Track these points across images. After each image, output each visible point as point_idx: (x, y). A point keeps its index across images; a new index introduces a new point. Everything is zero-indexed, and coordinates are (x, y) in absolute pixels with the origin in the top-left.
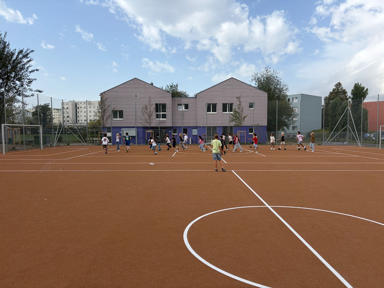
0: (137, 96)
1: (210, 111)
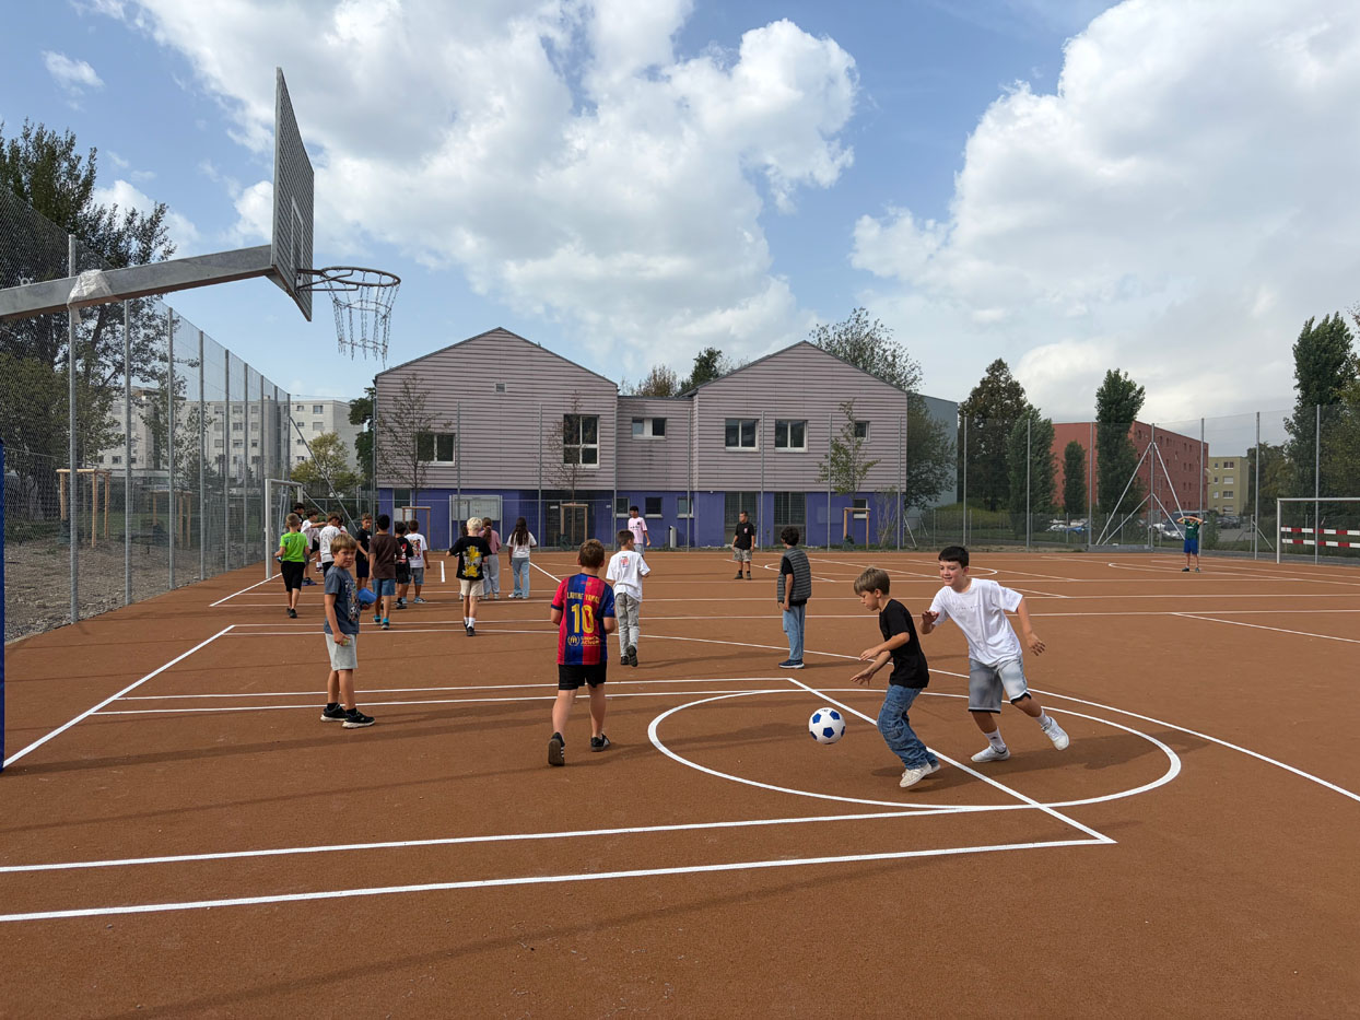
0: (503, 388)
1: (736, 444)
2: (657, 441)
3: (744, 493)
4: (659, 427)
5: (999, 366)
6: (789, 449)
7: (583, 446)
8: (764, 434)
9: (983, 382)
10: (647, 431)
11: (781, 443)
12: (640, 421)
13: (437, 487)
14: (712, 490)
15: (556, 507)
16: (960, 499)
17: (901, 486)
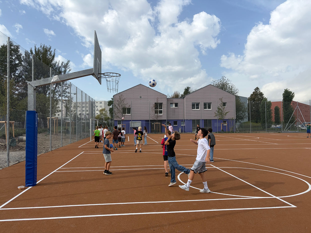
0: (141, 97)
1: (195, 108)
2: (176, 108)
3: (197, 120)
4: (176, 105)
5: (257, 89)
6: (207, 109)
7: (159, 110)
8: (201, 106)
9: (253, 93)
10: (174, 106)
11: (205, 108)
12: (172, 104)
13: (127, 120)
14: (189, 119)
15: (153, 124)
16: (249, 120)
17: (235, 117)
